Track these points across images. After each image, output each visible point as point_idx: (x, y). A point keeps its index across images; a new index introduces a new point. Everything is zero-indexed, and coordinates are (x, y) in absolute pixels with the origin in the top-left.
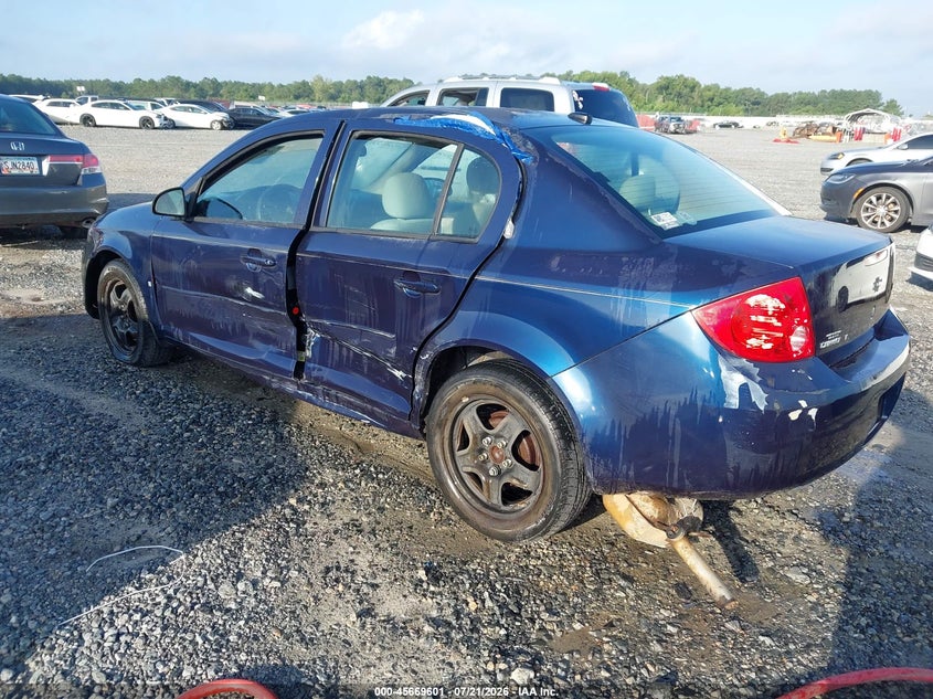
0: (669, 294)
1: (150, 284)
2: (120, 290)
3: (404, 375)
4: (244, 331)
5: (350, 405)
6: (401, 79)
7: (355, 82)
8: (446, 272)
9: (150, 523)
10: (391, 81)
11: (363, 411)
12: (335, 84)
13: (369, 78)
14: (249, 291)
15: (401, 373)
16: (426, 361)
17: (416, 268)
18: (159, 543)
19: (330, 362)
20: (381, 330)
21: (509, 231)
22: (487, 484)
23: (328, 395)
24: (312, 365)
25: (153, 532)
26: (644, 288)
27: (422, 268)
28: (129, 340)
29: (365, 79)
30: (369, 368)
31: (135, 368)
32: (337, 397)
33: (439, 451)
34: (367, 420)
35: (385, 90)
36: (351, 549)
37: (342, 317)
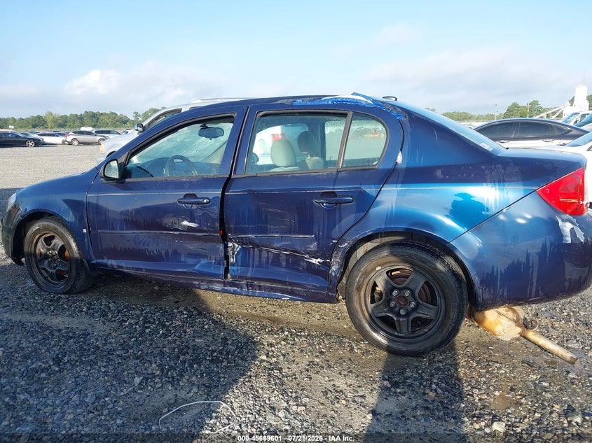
0: (521, 183)
1: (85, 231)
2: (48, 240)
3: (321, 261)
4: (176, 253)
5: (272, 289)
6: (109, 113)
7: (76, 115)
8: (360, 188)
9: (176, 389)
10: (102, 114)
11: (283, 291)
12: (62, 117)
13: (86, 112)
14: (185, 223)
15: (319, 260)
16: (345, 248)
17: (333, 189)
18: (194, 401)
19: (251, 264)
20: (300, 234)
21: (400, 159)
22: (399, 321)
23: (252, 286)
24: (235, 268)
25: (182, 394)
26: (504, 181)
27: (337, 189)
28: (59, 276)
29: (83, 113)
30: (287, 261)
31: (67, 296)
32: (260, 286)
33: (357, 306)
34: (287, 297)
35: (98, 120)
36: (327, 379)
37: (265, 231)
